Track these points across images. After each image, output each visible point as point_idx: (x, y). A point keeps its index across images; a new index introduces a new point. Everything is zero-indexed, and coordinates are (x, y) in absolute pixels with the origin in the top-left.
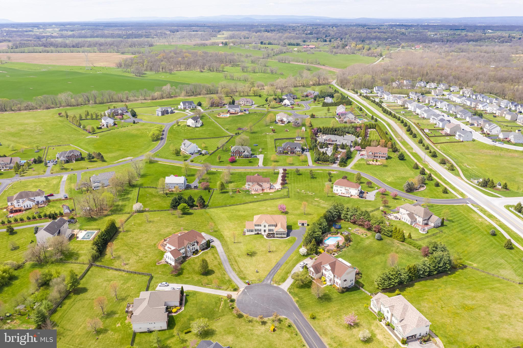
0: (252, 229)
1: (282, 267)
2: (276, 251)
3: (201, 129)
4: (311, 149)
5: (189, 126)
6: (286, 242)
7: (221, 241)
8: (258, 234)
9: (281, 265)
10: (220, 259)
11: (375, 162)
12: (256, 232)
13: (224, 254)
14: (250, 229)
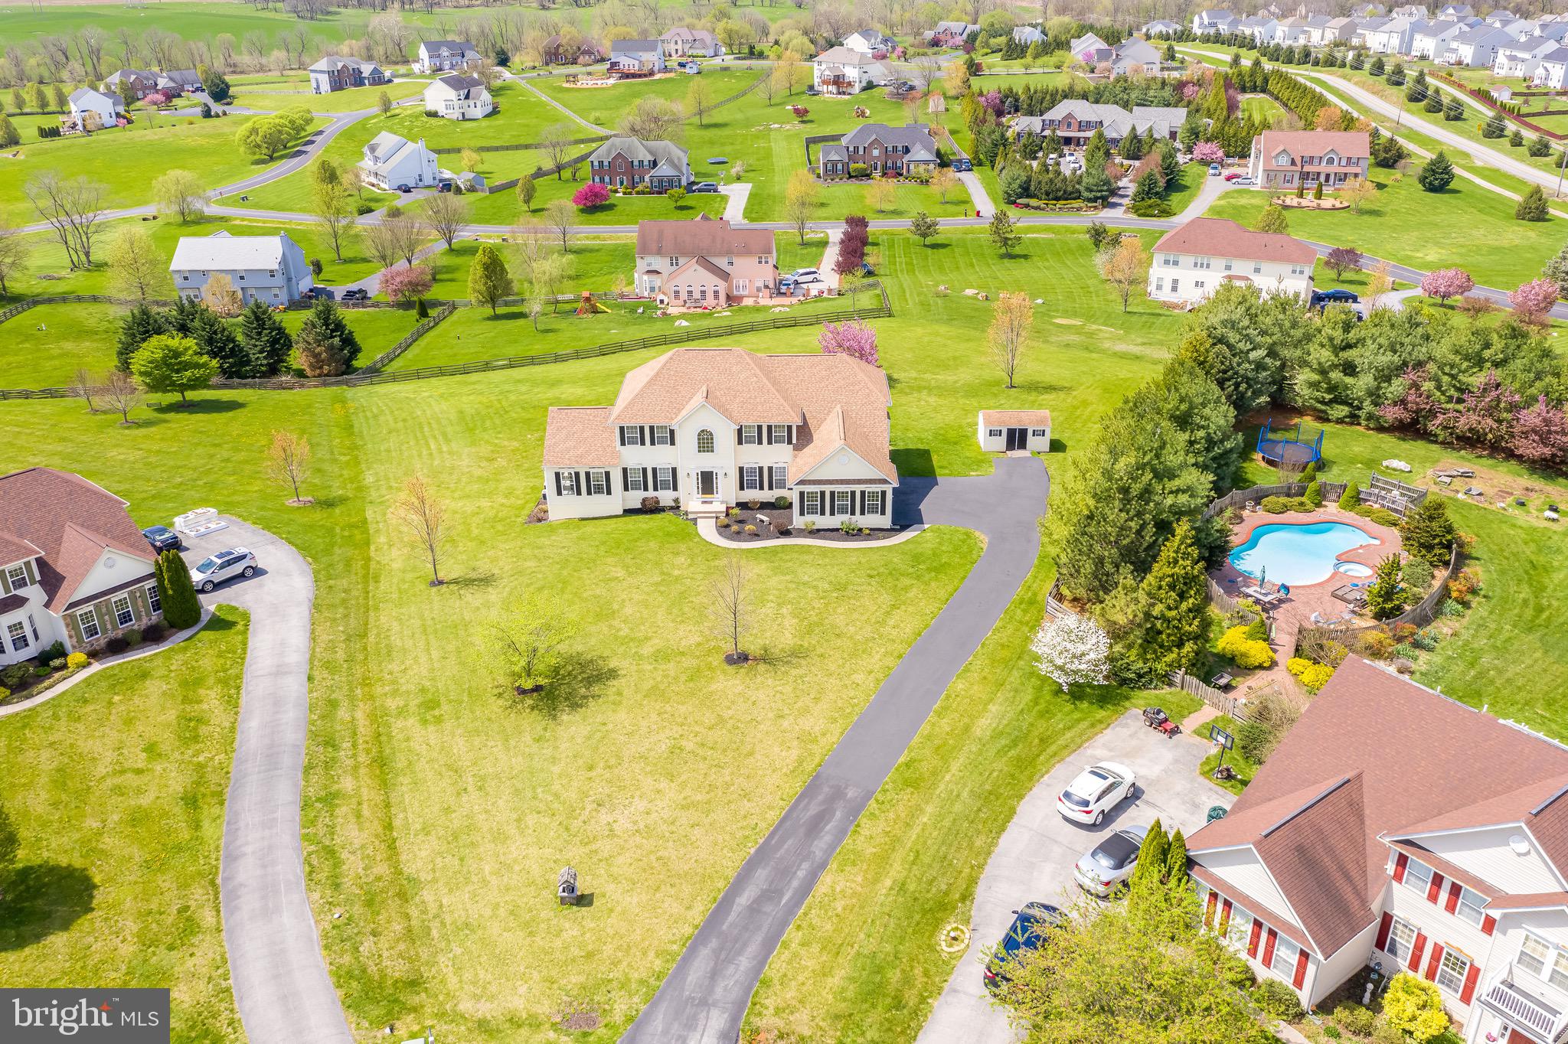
0: (597, 471)
1: (869, 833)
2: (797, 654)
3: (485, 123)
4: (980, 164)
5: (433, 115)
6: (894, 573)
7: (323, 576)
8: (650, 508)
9: (855, 811)
10: (229, 739)
11: (1310, 196)
12: (635, 499)
13: (294, 686)
14: (577, 474)
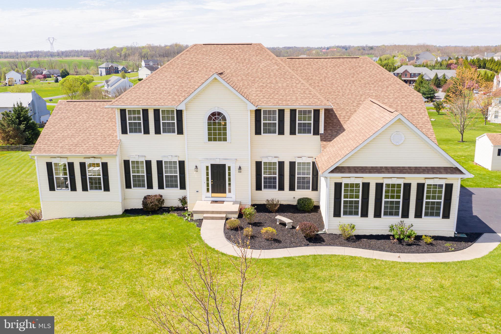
0: (94, 162)
8: (153, 209)
12: (137, 197)
14: (71, 165)
